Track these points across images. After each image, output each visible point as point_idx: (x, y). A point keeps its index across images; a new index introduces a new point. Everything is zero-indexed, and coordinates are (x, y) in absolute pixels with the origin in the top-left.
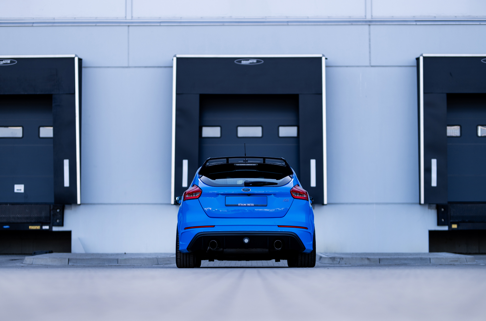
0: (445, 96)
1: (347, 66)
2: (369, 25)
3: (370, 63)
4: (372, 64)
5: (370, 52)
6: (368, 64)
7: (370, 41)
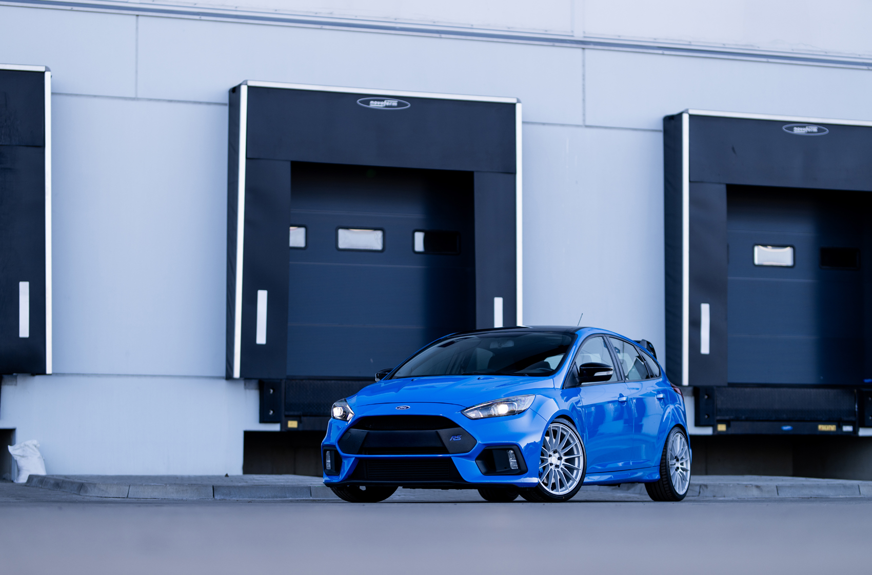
0: (723, 188)
1: (544, 124)
2: (583, 49)
3: (584, 120)
4: (588, 123)
5: (584, 100)
6: (581, 123)
7: (584, 79)
